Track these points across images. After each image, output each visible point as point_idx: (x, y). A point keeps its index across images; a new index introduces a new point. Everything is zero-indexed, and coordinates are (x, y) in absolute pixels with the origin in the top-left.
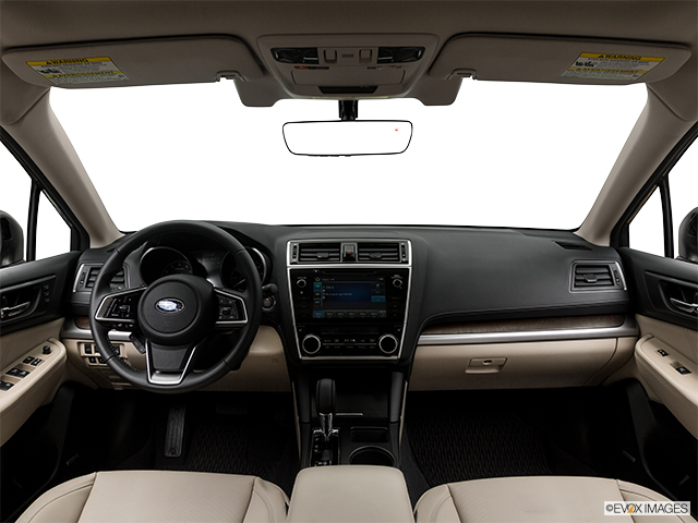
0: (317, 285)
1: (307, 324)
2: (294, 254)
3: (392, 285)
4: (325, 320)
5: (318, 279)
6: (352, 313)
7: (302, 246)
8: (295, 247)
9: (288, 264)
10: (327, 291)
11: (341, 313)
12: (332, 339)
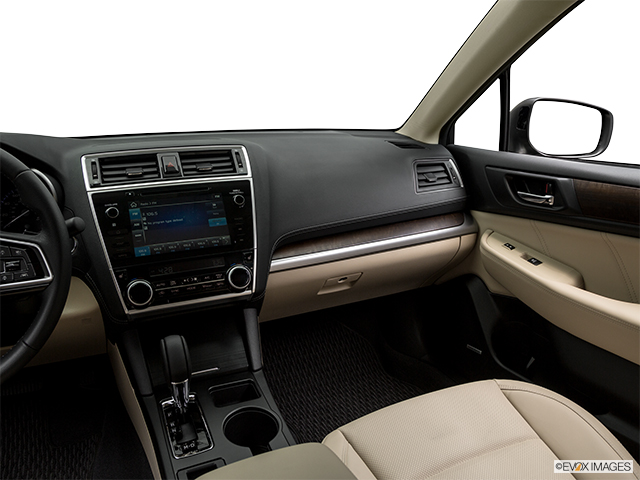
0: (134, 212)
1: (129, 265)
2: (95, 173)
3: (232, 203)
4: (153, 257)
5: (133, 204)
6: (187, 244)
7: (102, 161)
8: (94, 163)
9: (88, 188)
10: (149, 219)
11: (172, 246)
12: (167, 280)
